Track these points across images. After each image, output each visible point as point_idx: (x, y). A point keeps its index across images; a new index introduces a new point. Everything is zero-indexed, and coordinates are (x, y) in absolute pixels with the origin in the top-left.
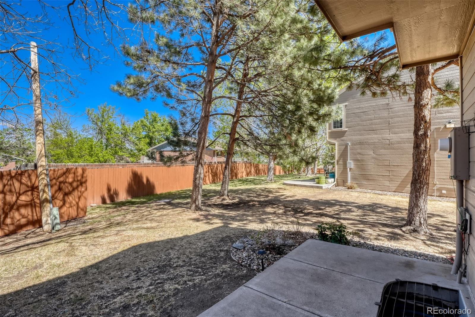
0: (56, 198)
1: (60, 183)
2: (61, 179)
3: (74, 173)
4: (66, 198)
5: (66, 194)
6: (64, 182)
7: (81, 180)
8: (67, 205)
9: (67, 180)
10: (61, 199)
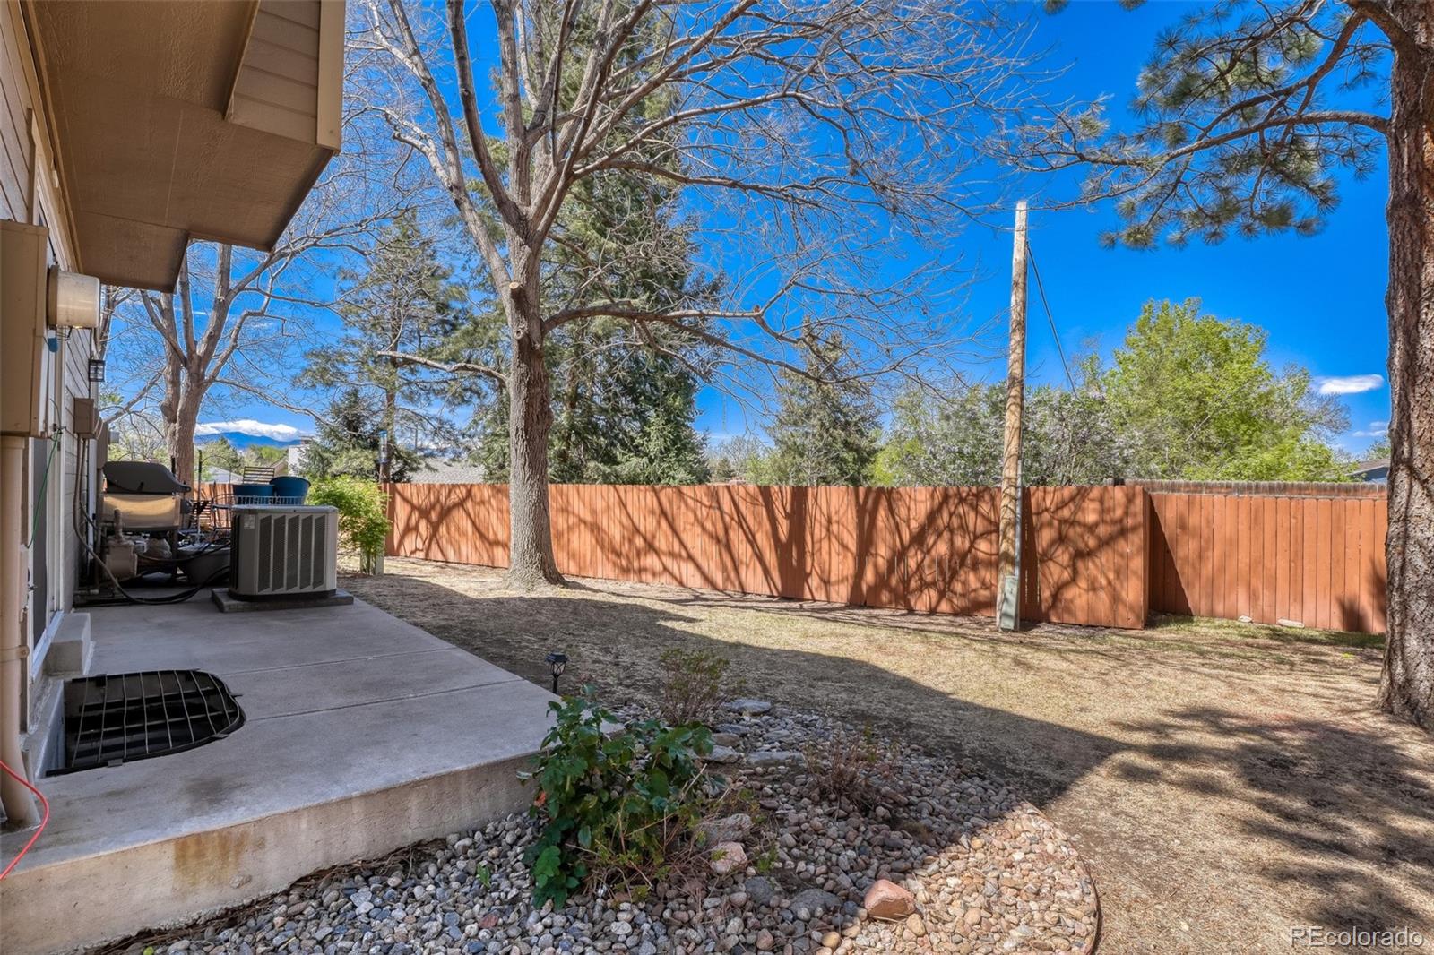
0: (1051, 559)
1: (1063, 521)
2: (1066, 513)
3: (1101, 501)
4: (1080, 564)
5: (1081, 555)
6: (1072, 523)
7: (1121, 521)
8: (1083, 584)
9: (1080, 517)
10: (1065, 564)
